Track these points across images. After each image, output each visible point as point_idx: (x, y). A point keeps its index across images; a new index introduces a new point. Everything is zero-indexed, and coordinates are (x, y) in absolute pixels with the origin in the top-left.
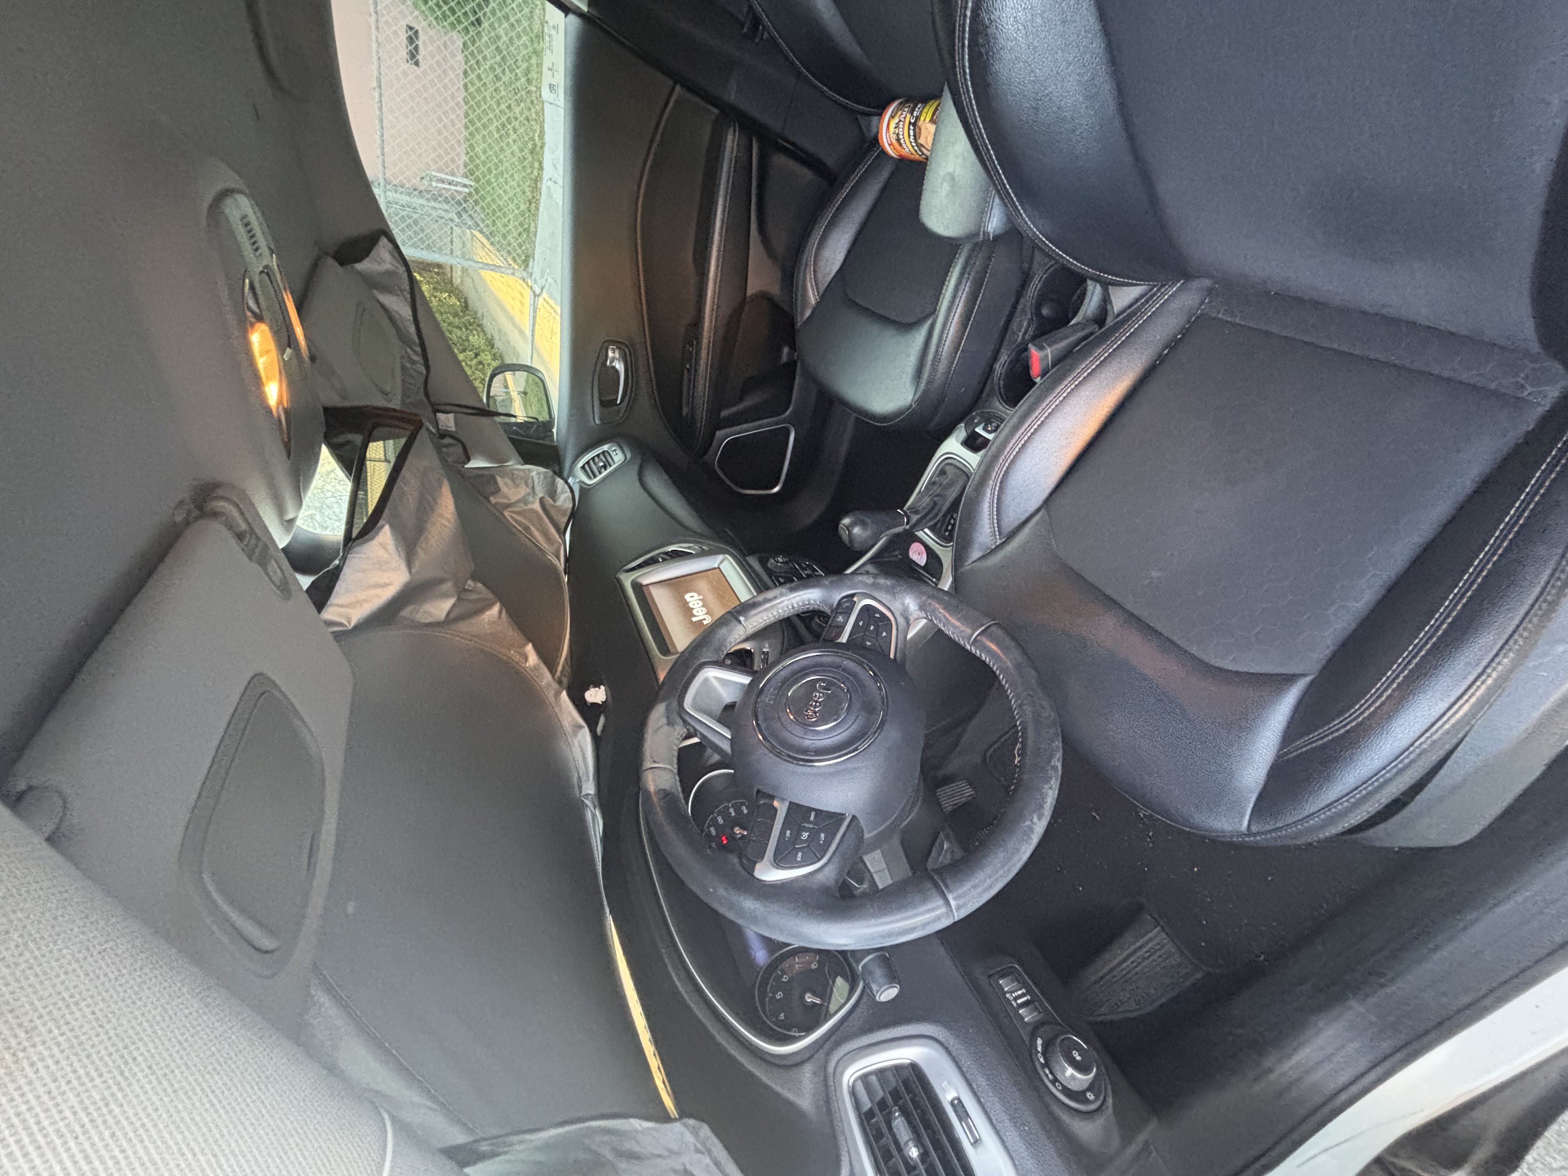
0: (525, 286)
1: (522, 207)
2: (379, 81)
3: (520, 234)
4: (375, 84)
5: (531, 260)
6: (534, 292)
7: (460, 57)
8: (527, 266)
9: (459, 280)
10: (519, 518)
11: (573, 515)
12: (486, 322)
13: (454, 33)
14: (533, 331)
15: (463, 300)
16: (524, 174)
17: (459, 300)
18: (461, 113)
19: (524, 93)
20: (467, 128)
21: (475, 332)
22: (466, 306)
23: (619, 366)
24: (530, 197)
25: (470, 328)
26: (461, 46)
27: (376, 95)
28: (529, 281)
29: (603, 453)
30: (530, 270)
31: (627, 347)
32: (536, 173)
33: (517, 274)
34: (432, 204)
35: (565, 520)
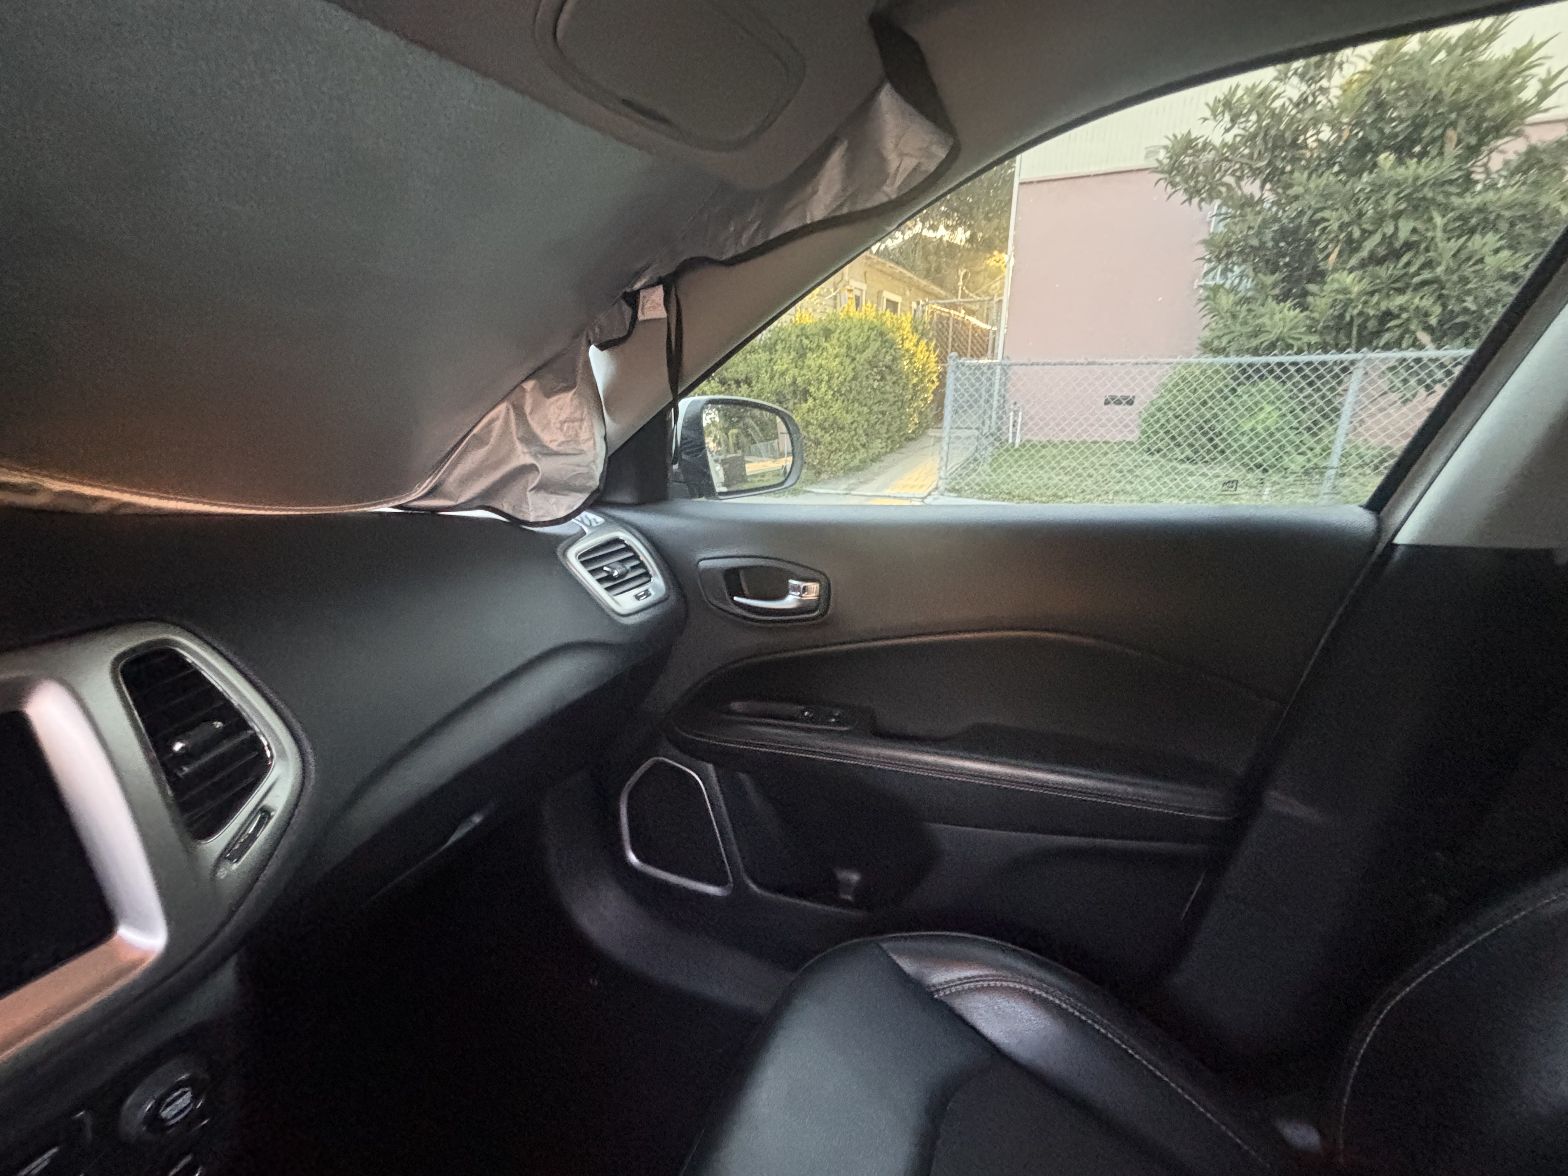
0: (930, 489)
1: (1004, 487)
2: (1093, 363)
3: (978, 485)
4: (1090, 360)
5: (956, 495)
6: (926, 497)
7: (1119, 438)
8: (949, 491)
9: (933, 434)
10: (498, 425)
11: (515, 522)
12: (895, 456)
13: (1137, 433)
14: (889, 497)
15: (914, 436)
16: (1034, 488)
17: (913, 432)
18: (1073, 437)
19: (1106, 488)
20: (1062, 442)
21: (884, 444)
22: (909, 439)
23: (790, 601)
24: (1014, 494)
25: (889, 442)
26: (1128, 440)
27: (1082, 360)
28: (936, 493)
29: (647, 574)
30: (946, 493)
31: (822, 615)
32: (1036, 499)
33: (941, 482)
34: (994, 417)
35: (506, 509)
